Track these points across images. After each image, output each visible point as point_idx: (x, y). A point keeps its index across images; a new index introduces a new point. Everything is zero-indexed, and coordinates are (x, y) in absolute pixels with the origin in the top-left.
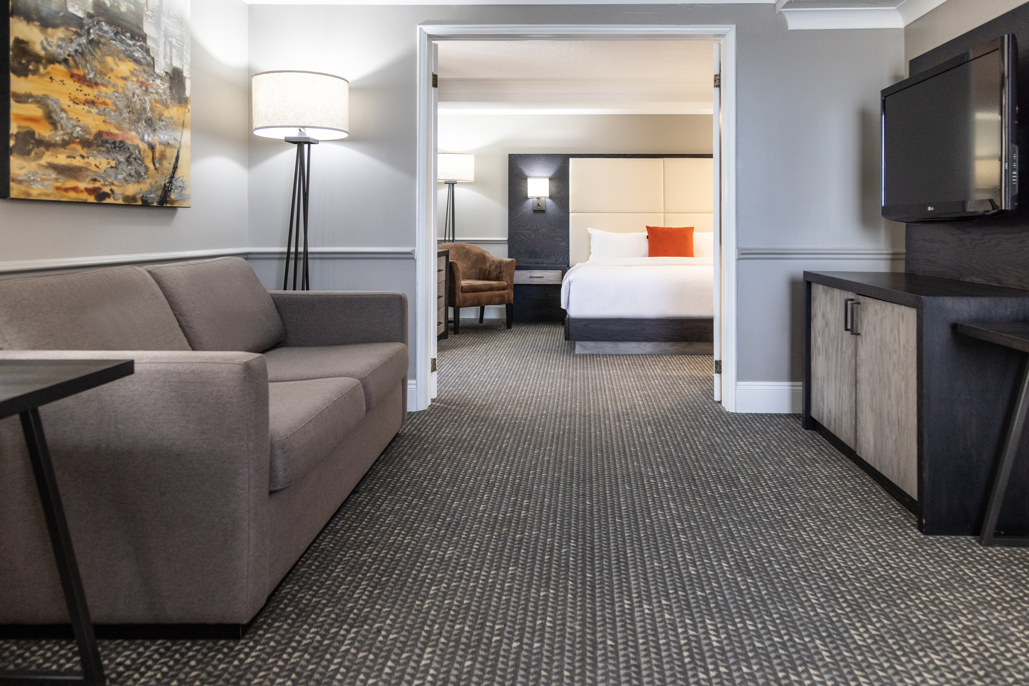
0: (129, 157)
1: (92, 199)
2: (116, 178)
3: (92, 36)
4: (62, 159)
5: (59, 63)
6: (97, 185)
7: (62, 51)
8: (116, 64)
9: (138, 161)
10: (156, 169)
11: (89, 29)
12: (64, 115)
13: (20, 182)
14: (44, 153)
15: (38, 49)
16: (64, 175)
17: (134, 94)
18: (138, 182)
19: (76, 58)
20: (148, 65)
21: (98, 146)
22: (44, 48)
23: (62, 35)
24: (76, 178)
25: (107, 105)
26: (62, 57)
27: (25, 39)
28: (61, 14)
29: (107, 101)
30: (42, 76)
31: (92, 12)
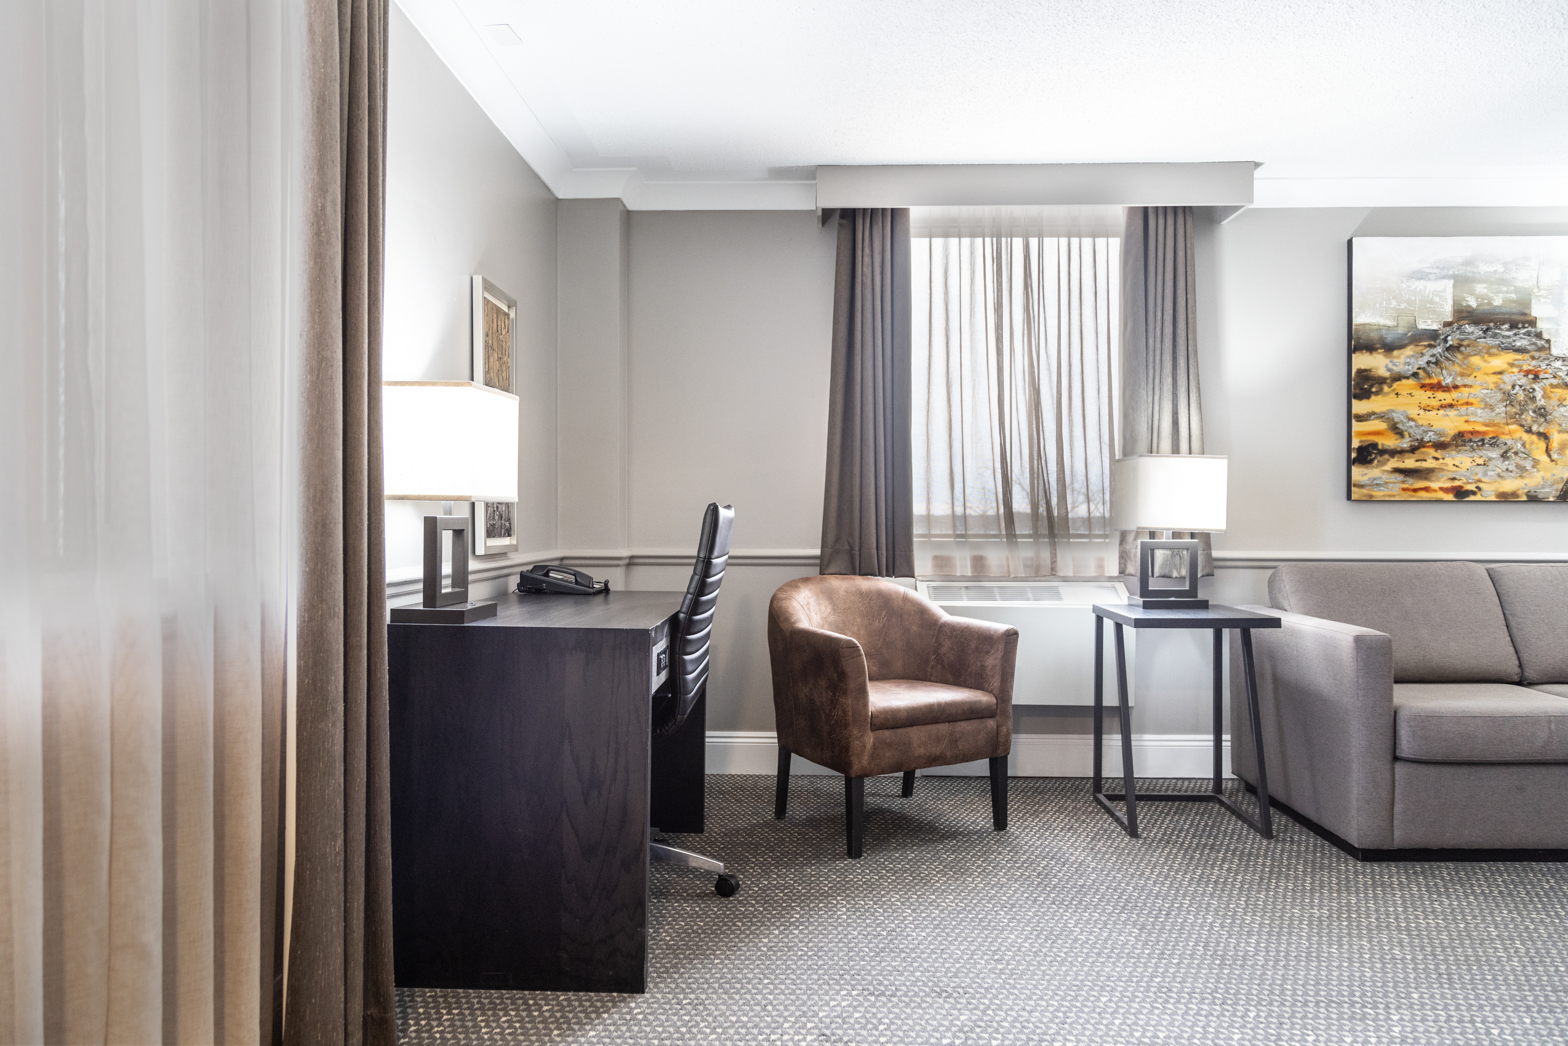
0: (1506, 452)
1: (1450, 497)
2: (1485, 474)
3: (1450, 343)
4: (1410, 463)
5: (1407, 378)
6: (1457, 483)
7: (1410, 367)
8: (1485, 361)
9: (1521, 455)
10: (1552, 461)
11: (1447, 337)
12: (1412, 423)
13: (1361, 486)
14: (1388, 460)
15: (1383, 372)
16: (1413, 477)
17: (1513, 387)
18: (1521, 477)
19: (1429, 369)
20: (1540, 349)
21: (1457, 446)
22: (1389, 370)
23: (1411, 353)
24: (1426, 479)
25: (1472, 404)
26: (1411, 372)
27: (1367, 368)
28: (1409, 334)
29: (1470, 400)
30: (1387, 394)
31: (1450, 320)
